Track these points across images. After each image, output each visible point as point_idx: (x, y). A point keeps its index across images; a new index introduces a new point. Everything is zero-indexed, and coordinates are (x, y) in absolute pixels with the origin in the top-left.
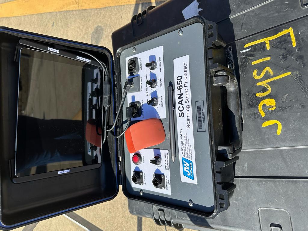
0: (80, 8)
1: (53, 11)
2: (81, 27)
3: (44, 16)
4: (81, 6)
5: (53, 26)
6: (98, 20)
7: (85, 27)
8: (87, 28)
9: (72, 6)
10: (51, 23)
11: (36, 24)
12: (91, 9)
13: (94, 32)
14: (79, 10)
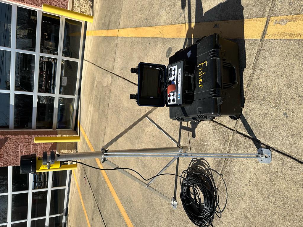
0: (162, 37)
1: (150, 37)
2: (162, 47)
3: (145, 39)
4: (163, 36)
5: (149, 45)
6: (170, 44)
7: (164, 47)
8: (165, 48)
9: (159, 35)
10: (149, 43)
11: (141, 43)
12: (167, 38)
13: (168, 50)
14: (162, 38)
